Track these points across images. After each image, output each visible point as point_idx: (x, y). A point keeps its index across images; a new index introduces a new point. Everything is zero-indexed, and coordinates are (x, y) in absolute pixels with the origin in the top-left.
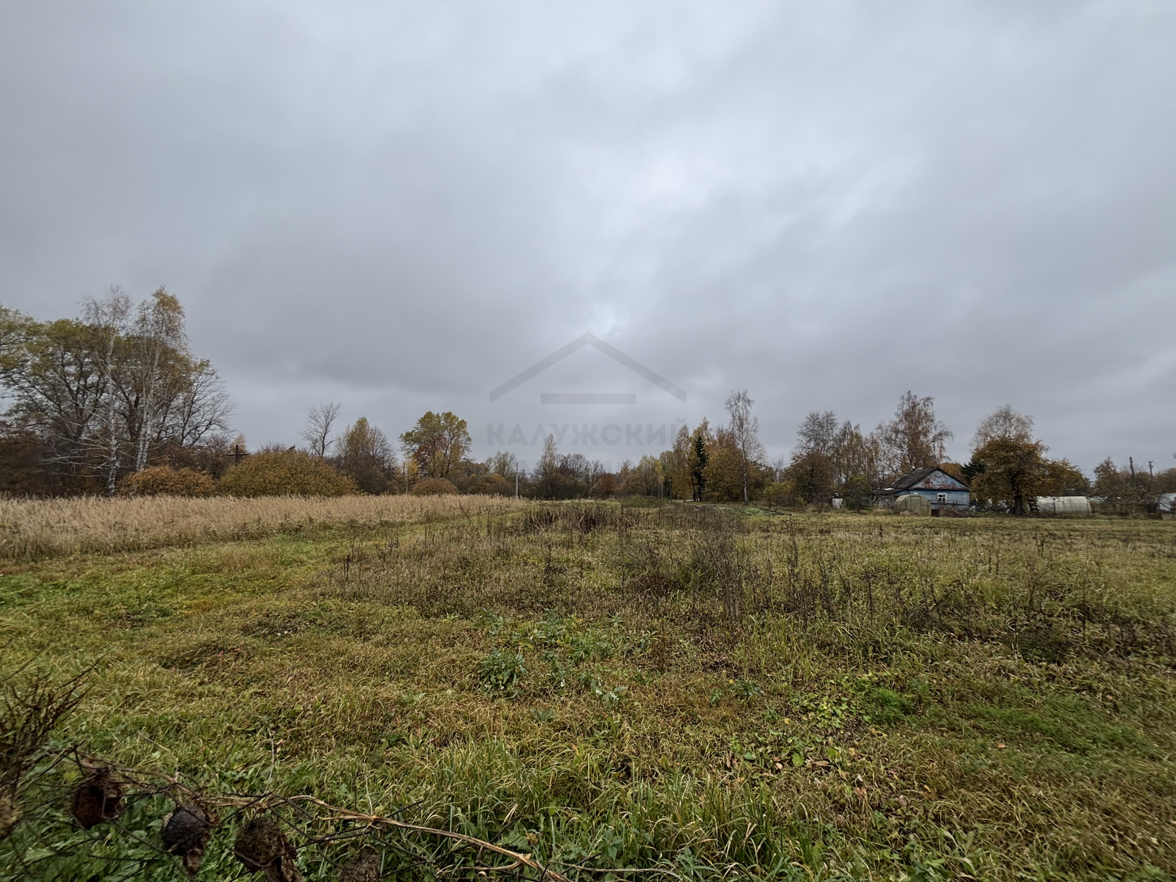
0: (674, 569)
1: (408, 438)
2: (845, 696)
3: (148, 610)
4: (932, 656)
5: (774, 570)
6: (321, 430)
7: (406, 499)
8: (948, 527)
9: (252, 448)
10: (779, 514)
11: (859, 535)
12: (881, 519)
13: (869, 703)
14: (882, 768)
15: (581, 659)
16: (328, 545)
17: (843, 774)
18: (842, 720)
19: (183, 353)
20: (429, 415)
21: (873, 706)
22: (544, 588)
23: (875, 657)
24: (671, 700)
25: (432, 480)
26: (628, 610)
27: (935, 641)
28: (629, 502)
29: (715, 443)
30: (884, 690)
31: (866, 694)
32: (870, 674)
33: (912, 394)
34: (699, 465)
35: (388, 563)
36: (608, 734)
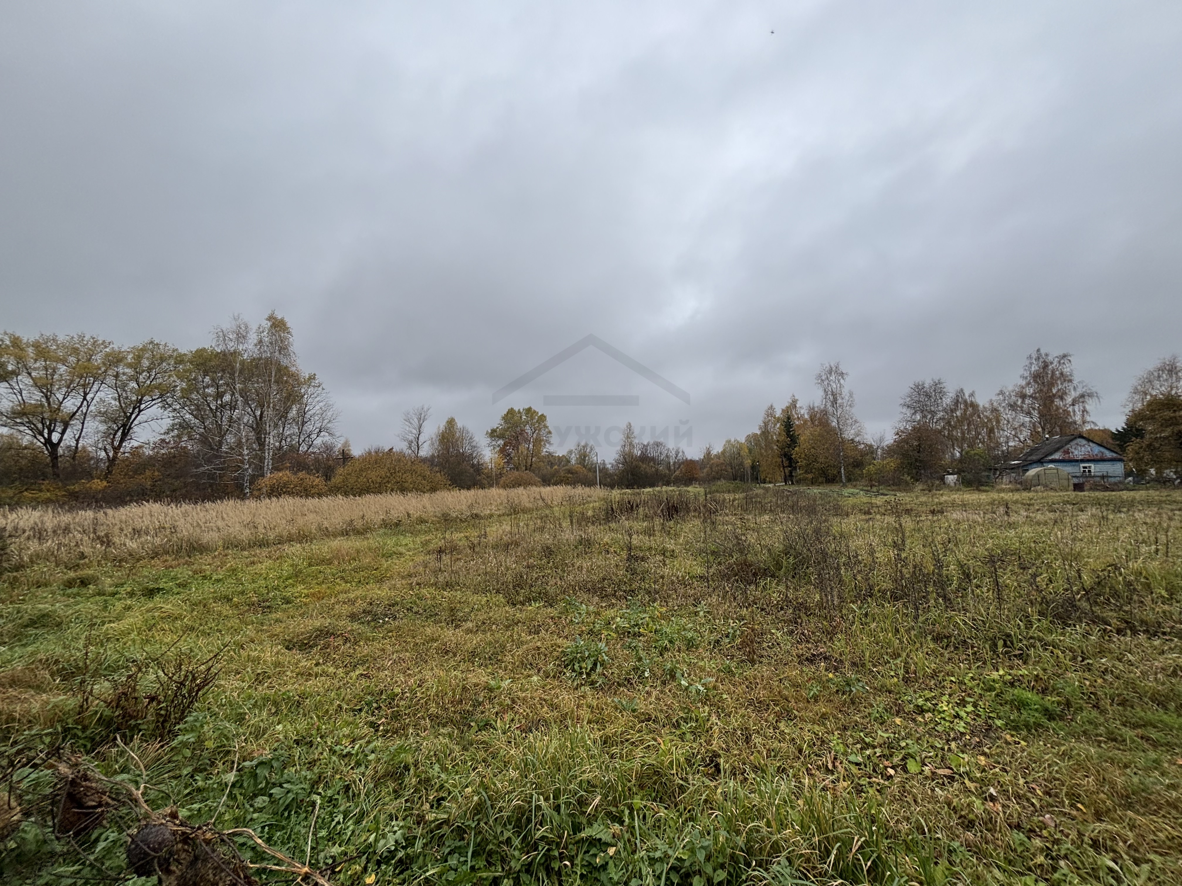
0: (764, 556)
1: (493, 434)
2: (969, 695)
3: (274, 598)
4: (1082, 652)
5: (877, 555)
6: (414, 431)
7: (495, 492)
8: (1098, 503)
9: (356, 451)
10: (883, 494)
11: (979, 514)
12: (1007, 496)
13: (1001, 705)
14: (1021, 781)
15: (666, 649)
16: (424, 538)
17: (971, 786)
18: (967, 723)
19: (293, 369)
20: (511, 412)
21: (1006, 709)
22: (626, 576)
23: (1006, 652)
24: (763, 694)
25: (516, 473)
26: (714, 599)
27: (1086, 635)
28: (714, 488)
29: (806, 421)
30: (1021, 691)
31: (997, 695)
32: (1001, 672)
33: (1043, 352)
34: (789, 446)
35: (478, 553)
36: (695, 727)
